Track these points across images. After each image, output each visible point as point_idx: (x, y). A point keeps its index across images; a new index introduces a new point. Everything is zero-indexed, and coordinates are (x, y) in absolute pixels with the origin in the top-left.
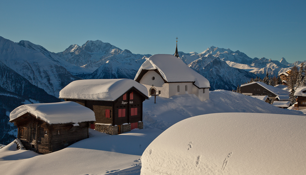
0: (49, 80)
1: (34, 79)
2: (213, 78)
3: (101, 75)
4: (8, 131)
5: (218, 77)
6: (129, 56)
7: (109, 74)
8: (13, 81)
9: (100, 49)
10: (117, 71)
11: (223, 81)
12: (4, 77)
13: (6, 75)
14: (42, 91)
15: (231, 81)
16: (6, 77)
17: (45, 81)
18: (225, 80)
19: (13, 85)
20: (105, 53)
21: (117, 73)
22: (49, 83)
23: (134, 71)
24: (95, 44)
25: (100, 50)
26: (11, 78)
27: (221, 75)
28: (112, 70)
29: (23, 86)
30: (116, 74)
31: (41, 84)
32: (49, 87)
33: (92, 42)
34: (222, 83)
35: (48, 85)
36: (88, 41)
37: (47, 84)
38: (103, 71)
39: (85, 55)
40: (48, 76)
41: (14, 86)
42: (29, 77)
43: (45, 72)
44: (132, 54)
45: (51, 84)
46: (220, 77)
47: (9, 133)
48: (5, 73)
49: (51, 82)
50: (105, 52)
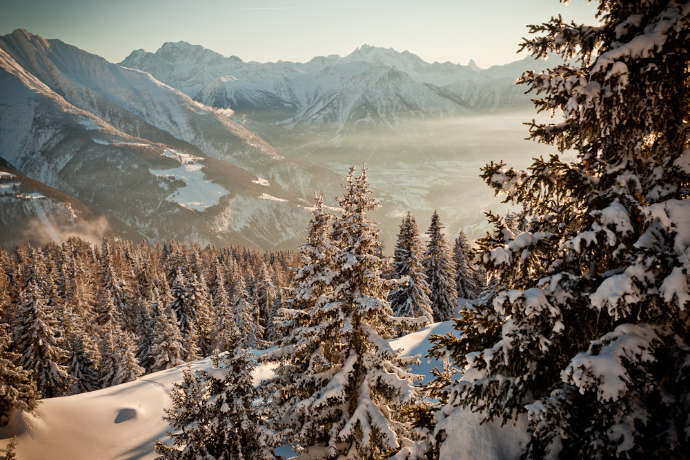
0: (170, 117)
1: (148, 115)
2: (390, 99)
3: (209, 101)
4: (165, 197)
5: (399, 98)
6: (239, 66)
7: (222, 99)
8: (121, 121)
9: (186, 56)
10: (233, 93)
11: (406, 103)
12: (107, 115)
13: (109, 112)
14: (166, 134)
15: (418, 104)
16: (110, 115)
17: (164, 118)
18: (408, 102)
19: (122, 127)
20: (197, 63)
21: (235, 97)
22: (172, 121)
23: (261, 93)
24: (177, 48)
25: (188, 57)
26: (117, 116)
27: (402, 94)
28: (226, 93)
29: (138, 127)
30: (233, 98)
31: (160, 123)
32: (173, 127)
33: (173, 45)
34: (405, 107)
35: (171, 124)
36: (166, 43)
37: (168, 122)
38: (211, 94)
39: (163, 68)
40: (168, 110)
41: (124, 128)
42: (141, 113)
43: (162, 104)
44: (244, 63)
45: (175, 123)
46: (401, 97)
47: (167, 199)
48: (106, 110)
49: (173, 119)
50: (195, 60)
